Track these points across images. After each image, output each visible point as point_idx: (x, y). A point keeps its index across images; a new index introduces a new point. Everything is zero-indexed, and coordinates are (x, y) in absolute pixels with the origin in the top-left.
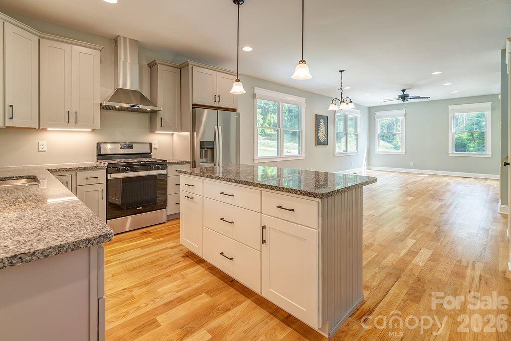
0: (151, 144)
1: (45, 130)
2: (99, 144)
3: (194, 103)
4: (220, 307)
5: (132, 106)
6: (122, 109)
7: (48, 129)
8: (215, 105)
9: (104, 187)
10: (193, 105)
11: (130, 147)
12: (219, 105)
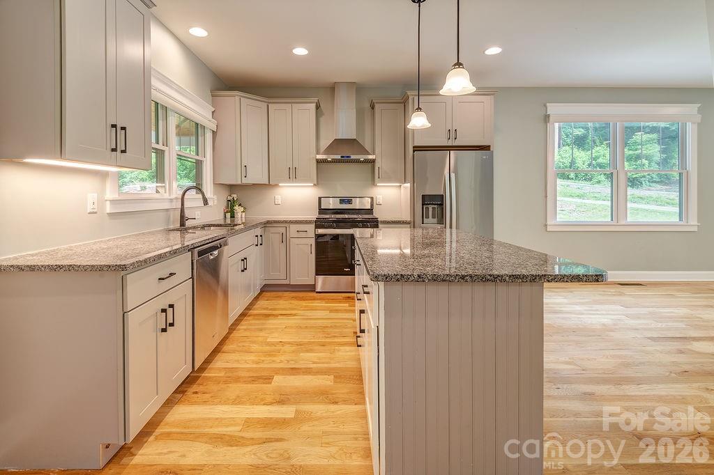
0: (372, 198)
1: (276, 185)
2: (320, 198)
3: (416, 144)
4: (330, 397)
5: (342, 157)
6: (334, 161)
7: (280, 185)
8: (450, 144)
9: (313, 242)
10: (414, 147)
11: (349, 202)
12: (457, 143)
